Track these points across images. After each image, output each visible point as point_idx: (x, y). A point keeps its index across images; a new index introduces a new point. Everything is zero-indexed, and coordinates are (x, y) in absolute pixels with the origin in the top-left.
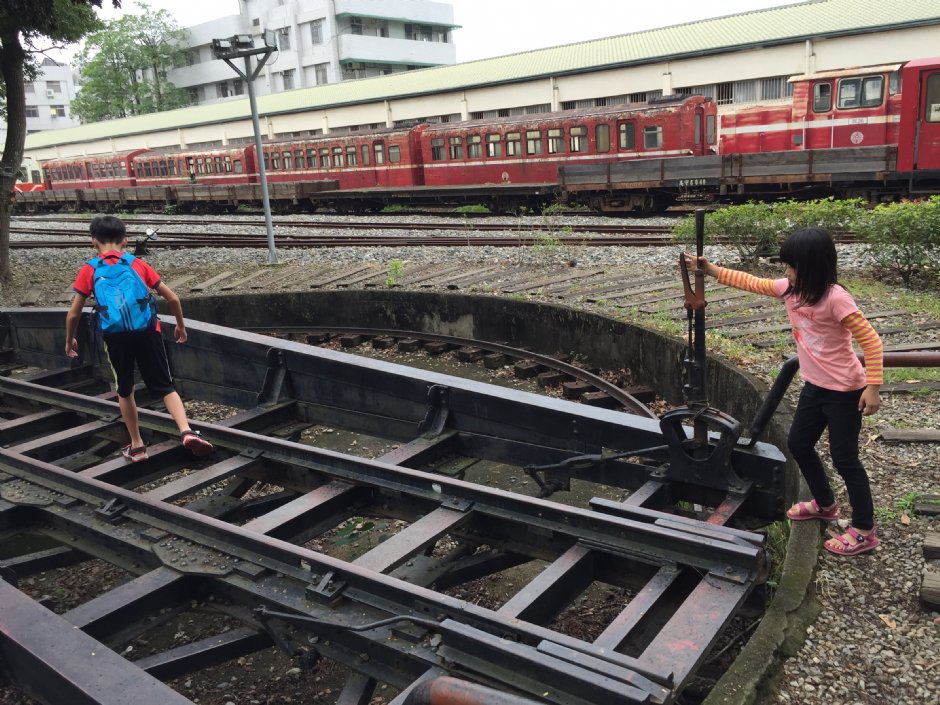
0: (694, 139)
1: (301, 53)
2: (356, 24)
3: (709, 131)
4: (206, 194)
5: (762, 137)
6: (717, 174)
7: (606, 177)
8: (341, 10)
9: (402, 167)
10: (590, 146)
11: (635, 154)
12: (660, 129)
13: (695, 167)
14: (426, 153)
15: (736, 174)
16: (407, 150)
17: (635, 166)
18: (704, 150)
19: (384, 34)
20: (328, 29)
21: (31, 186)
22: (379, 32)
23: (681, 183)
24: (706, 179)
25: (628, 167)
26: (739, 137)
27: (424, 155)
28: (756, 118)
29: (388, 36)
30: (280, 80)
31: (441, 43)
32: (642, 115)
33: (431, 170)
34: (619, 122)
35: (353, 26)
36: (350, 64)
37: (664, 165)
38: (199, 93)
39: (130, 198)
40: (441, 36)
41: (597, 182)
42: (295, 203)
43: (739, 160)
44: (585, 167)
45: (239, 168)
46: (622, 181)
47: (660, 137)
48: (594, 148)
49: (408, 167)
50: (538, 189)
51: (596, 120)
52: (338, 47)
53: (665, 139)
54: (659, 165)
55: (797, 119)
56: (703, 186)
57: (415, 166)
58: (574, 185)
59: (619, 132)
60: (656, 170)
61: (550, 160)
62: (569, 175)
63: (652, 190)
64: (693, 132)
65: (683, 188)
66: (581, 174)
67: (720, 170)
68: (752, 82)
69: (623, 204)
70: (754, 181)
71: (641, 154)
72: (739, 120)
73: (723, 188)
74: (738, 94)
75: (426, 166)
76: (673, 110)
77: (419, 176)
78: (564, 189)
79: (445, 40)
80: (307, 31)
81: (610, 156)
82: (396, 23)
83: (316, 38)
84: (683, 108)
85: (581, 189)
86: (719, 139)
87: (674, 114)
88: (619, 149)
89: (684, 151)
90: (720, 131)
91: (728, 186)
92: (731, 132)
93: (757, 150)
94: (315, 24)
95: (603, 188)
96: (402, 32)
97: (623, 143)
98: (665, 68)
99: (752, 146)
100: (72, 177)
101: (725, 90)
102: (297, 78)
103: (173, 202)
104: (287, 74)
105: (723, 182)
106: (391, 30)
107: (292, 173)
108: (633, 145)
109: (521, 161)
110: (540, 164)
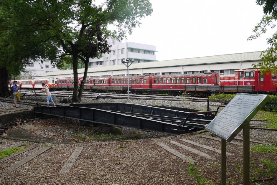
0: (214, 82)
1: (118, 56)
2: (132, 50)
3: (218, 81)
4: (100, 88)
5: (229, 83)
6: (218, 89)
7: (195, 89)
8: (129, 47)
9: (147, 84)
10: (191, 82)
11: (201, 84)
12: (207, 79)
13: (214, 88)
14: (153, 81)
15: (222, 90)
16: (148, 81)
18: (216, 84)
19: (138, 52)
20: (125, 51)
21: (54, 84)
22: (137, 52)
23: (211, 91)
24: (217, 90)
25: (200, 87)
26: (224, 82)
27: (152, 82)
28: (227, 78)
29: (139, 53)
30: (112, 62)
31: (152, 55)
32: (203, 76)
33: (154, 85)
34: (198, 77)
35: (131, 50)
37: (207, 87)
38: (91, 64)
40: (152, 53)
41: (193, 90)
42: (122, 91)
43: (223, 87)
44: (190, 87)
45: (106, 83)
46: (198, 90)
47: (207, 81)
48: (192, 83)
49: (148, 84)
50: (180, 90)
51: (192, 76)
52: (127, 55)
53: (208, 81)
55: (236, 79)
56: (216, 92)
57: (150, 84)
58: (188, 90)
59: (198, 79)
60: (206, 88)
61: (182, 84)
62: (187, 88)
63: (205, 92)
64: (214, 80)
65: (211, 92)
66: (189, 88)
67: (219, 89)
68: (228, 70)
69: (198, 95)
70: (226, 91)
71: (203, 84)
72: (224, 79)
73: (220, 92)
74: (225, 72)
75: (152, 84)
76: (210, 76)
77: (151, 86)
78: (186, 91)
79: (153, 54)
80: (120, 51)
81: (196, 84)
82: (142, 50)
83: (122, 53)
84: (212, 75)
85: (189, 91)
86: (220, 82)
87: (210, 77)
88: (198, 83)
89: (212, 84)
90: (220, 81)
91: (221, 92)
92: (222, 81)
93: (228, 85)
94: (122, 49)
95: (194, 91)
96: (143, 52)
97: (199, 82)
98: (208, 66)
99: (227, 84)
100: (64, 83)
101: (222, 71)
102: (116, 62)
104: (114, 61)
105: (220, 91)
106: (140, 52)
107: (120, 84)
108: (201, 82)
109: (175, 84)
110: (179, 85)
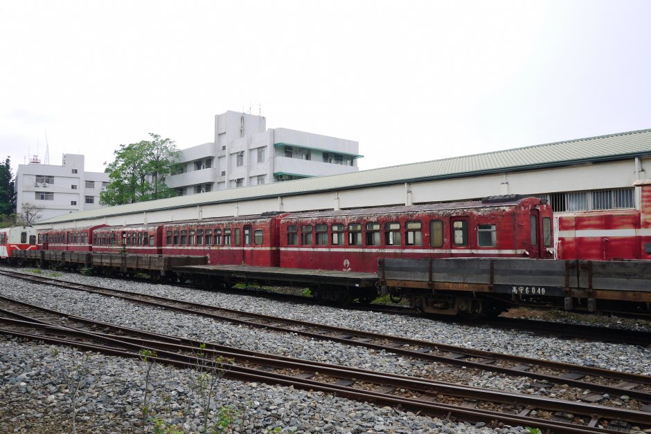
0: (529, 240)
1: (249, 168)
2: (288, 150)
3: (546, 234)
5: (605, 243)
6: (559, 282)
7: (427, 274)
8: (278, 141)
9: (262, 249)
10: (425, 240)
11: (468, 251)
12: (494, 228)
13: (531, 273)
14: (283, 238)
15: (584, 285)
16: (268, 235)
17: (460, 265)
18: (540, 251)
19: (307, 158)
20: (268, 152)
21: (28, 246)
22: (304, 156)
23: (515, 290)
24: (546, 288)
26: (580, 241)
27: (281, 240)
28: (598, 222)
29: (310, 159)
30: (234, 185)
31: (349, 166)
32: (475, 212)
33: (286, 254)
34: (453, 219)
35: (286, 152)
36: (281, 176)
37: (493, 266)
38: (184, 192)
39: (67, 260)
40: (349, 161)
41: (418, 279)
43: (588, 267)
44: (406, 263)
45: (152, 242)
46: (445, 280)
47: (494, 235)
48: (428, 243)
49: (268, 249)
50: (358, 281)
51: (429, 216)
52: (273, 166)
53: (499, 238)
54: (487, 267)
55: (646, 225)
56: (540, 296)
57: (274, 248)
58: (397, 279)
59: (452, 230)
60: (483, 271)
61: (387, 251)
62: (389, 269)
63: (480, 295)
64: (529, 233)
65: (517, 296)
66: (401, 269)
67: (563, 278)
68: (583, 193)
69: (446, 307)
70: (609, 296)
71: (475, 251)
72: (579, 224)
73: (568, 300)
74: (571, 203)
75: (282, 249)
76: (507, 209)
78: (384, 283)
79: (352, 164)
80: (255, 153)
81: (444, 251)
82: (316, 151)
83: (260, 159)
84: (518, 207)
85: (401, 285)
86: (556, 241)
87: (509, 214)
88: (453, 244)
89: (519, 252)
90: (557, 234)
91: (575, 300)
92: (570, 235)
93: (601, 256)
94: (260, 149)
95: (425, 286)
96: (320, 157)
97: (457, 239)
99: (594, 251)
100: (59, 242)
101: (558, 199)
102: (245, 184)
103: (89, 265)
104: (239, 181)
105: (567, 293)
106: (313, 156)
107: (191, 248)
108: (467, 241)
109: (361, 250)
110: (377, 254)
